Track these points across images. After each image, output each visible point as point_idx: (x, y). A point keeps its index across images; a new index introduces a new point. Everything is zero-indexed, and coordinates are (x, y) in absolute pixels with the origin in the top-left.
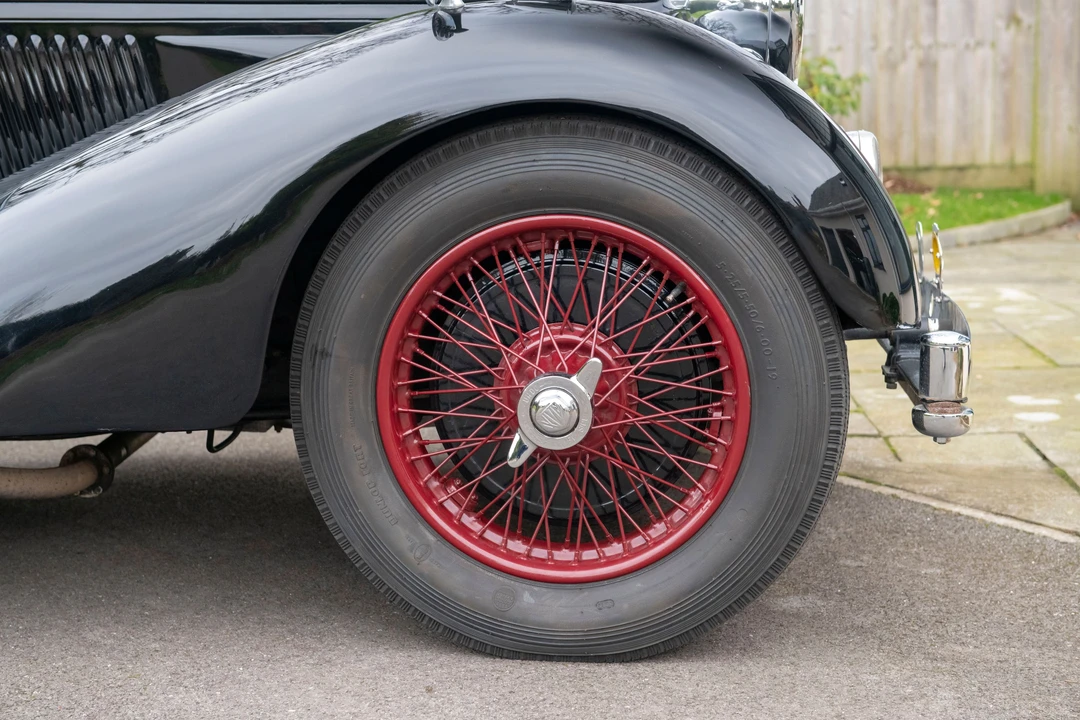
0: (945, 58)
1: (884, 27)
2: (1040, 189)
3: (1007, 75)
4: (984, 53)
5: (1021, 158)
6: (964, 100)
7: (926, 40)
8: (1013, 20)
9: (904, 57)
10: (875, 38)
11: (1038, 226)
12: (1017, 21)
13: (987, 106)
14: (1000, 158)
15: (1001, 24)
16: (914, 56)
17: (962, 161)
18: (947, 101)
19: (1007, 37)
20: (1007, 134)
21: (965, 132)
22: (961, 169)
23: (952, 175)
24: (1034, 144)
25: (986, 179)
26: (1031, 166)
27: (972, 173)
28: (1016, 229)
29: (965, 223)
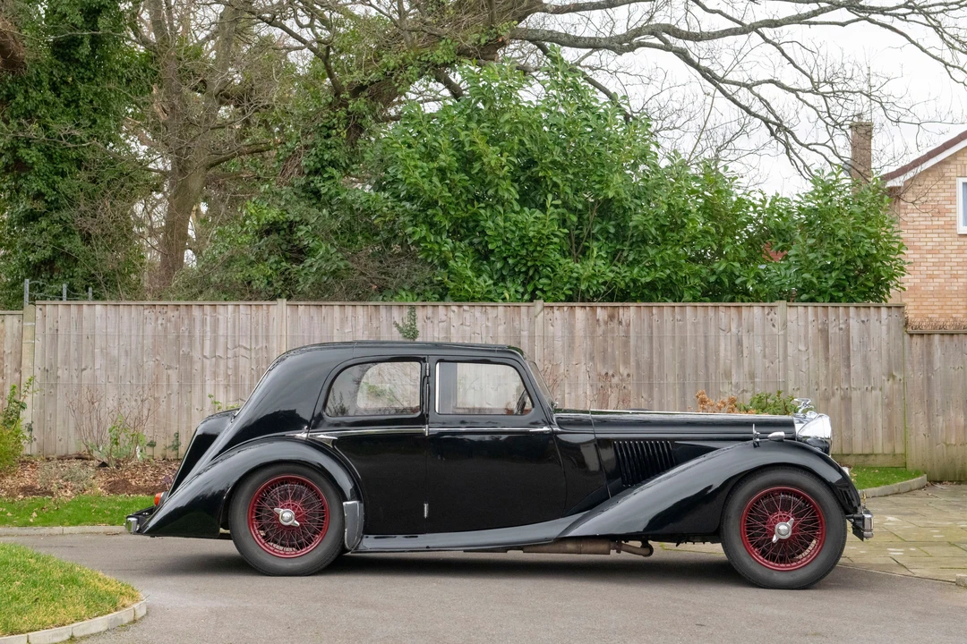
0: (855, 395)
1: (822, 378)
2: (910, 467)
3: (889, 405)
4: (877, 393)
5: (899, 450)
6: (866, 418)
7: (845, 386)
8: (891, 376)
9: (833, 394)
10: (817, 383)
11: (908, 489)
12: (894, 377)
13: (879, 422)
14: (888, 450)
15: (884, 378)
16: (838, 394)
17: (867, 451)
18: (858, 418)
19: (888, 385)
20: (890, 437)
21: (867, 435)
22: (867, 455)
23: (862, 458)
24: (905, 443)
25: (879, 461)
26: (904, 455)
27: (873, 457)
28: (896, 490)
29: (870, 487)
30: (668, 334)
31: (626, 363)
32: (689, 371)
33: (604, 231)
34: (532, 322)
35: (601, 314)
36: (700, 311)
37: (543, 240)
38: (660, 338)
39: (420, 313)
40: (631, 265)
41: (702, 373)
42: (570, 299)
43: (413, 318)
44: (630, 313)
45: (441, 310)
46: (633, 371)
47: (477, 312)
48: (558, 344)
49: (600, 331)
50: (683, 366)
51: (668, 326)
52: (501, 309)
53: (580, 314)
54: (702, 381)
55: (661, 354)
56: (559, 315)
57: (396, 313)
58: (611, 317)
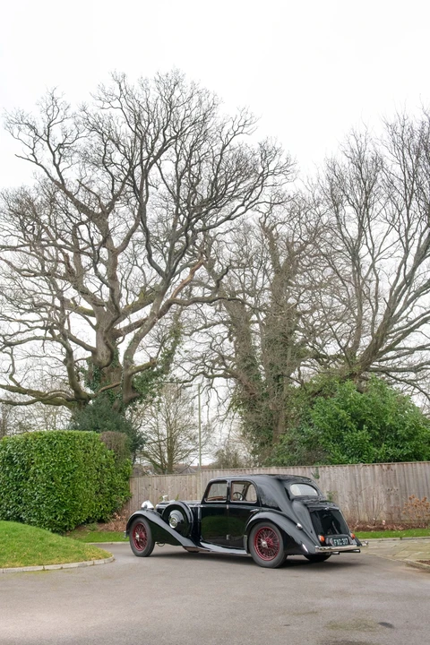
30: (411, 474)
31: (396, 485)
32: (421, 487)
33: (390, 437)
34: (359, 471)
35: (385, 467)
36: (422, 465)
37: (362, 442)
38: (408, 475)
39: (319, 469)
40: (401, 448)
41: (426, 488)
42: (374, 462)
43: (318, 471)
44: (395, 466)
45: (327, 468)
46: (398, 488)
47: (339, 468)
48: (369, 479)
49: (385, 473)
50: (418, 486)
51: (411, 470)
52: (347, 467)
53: (377, 467)
54: (426, 491)
55: (409, 481)
56: (369, 468)
57: (311, 469)
58: (388, 468)
